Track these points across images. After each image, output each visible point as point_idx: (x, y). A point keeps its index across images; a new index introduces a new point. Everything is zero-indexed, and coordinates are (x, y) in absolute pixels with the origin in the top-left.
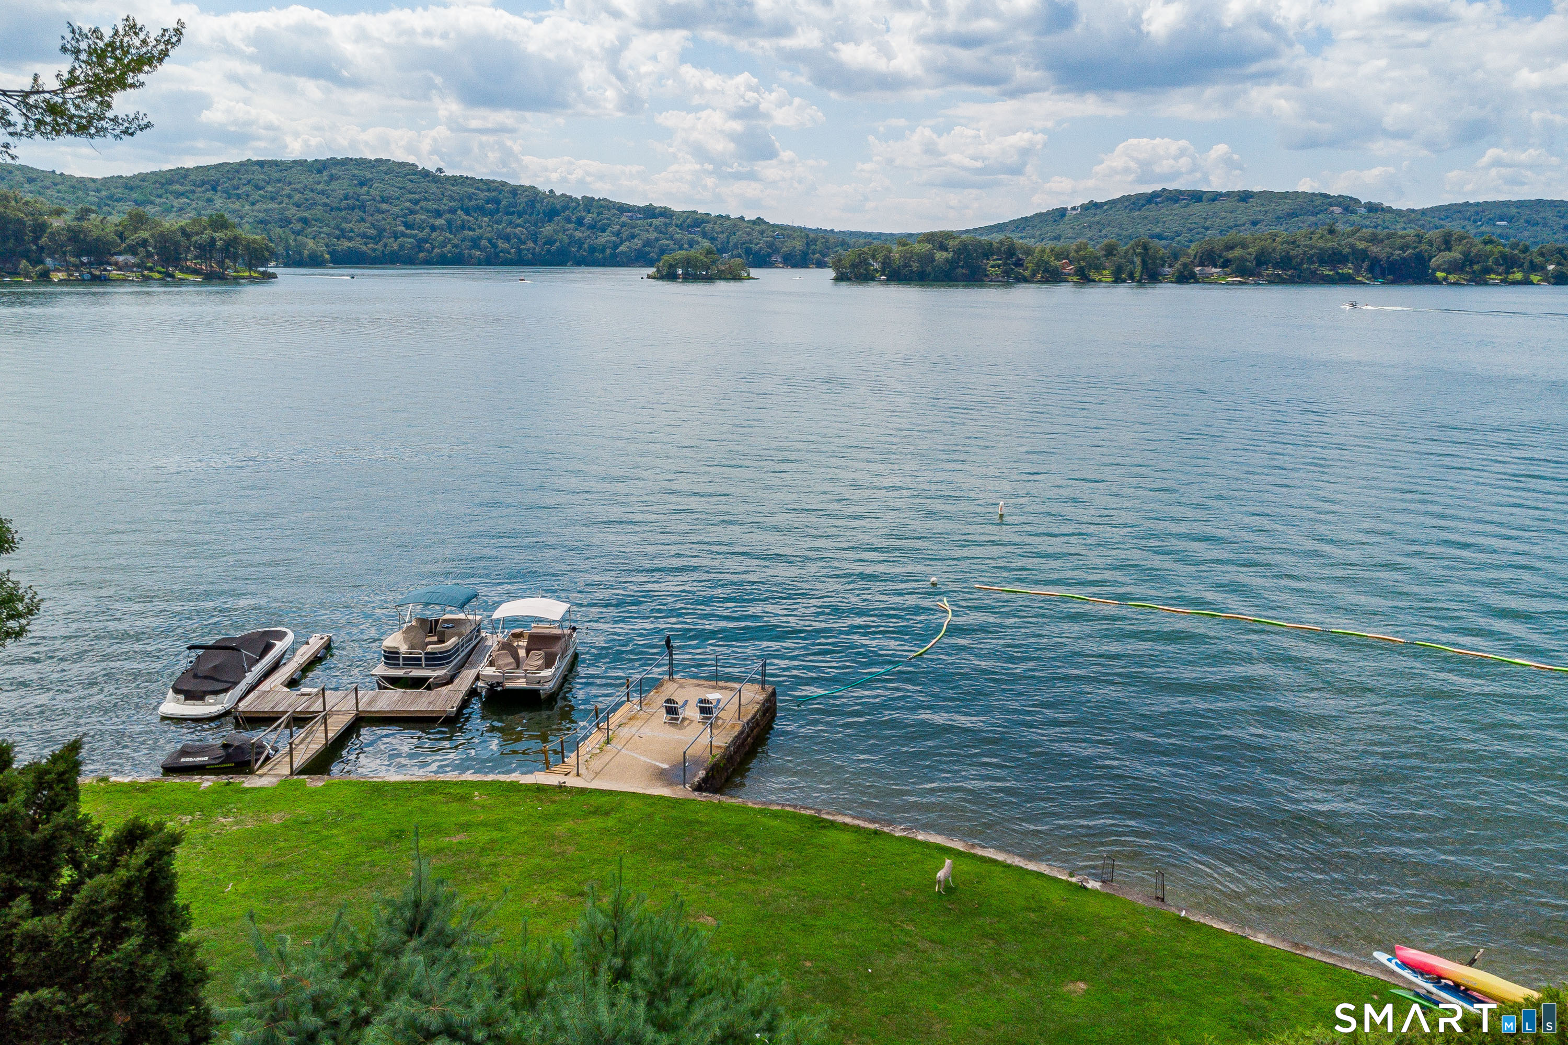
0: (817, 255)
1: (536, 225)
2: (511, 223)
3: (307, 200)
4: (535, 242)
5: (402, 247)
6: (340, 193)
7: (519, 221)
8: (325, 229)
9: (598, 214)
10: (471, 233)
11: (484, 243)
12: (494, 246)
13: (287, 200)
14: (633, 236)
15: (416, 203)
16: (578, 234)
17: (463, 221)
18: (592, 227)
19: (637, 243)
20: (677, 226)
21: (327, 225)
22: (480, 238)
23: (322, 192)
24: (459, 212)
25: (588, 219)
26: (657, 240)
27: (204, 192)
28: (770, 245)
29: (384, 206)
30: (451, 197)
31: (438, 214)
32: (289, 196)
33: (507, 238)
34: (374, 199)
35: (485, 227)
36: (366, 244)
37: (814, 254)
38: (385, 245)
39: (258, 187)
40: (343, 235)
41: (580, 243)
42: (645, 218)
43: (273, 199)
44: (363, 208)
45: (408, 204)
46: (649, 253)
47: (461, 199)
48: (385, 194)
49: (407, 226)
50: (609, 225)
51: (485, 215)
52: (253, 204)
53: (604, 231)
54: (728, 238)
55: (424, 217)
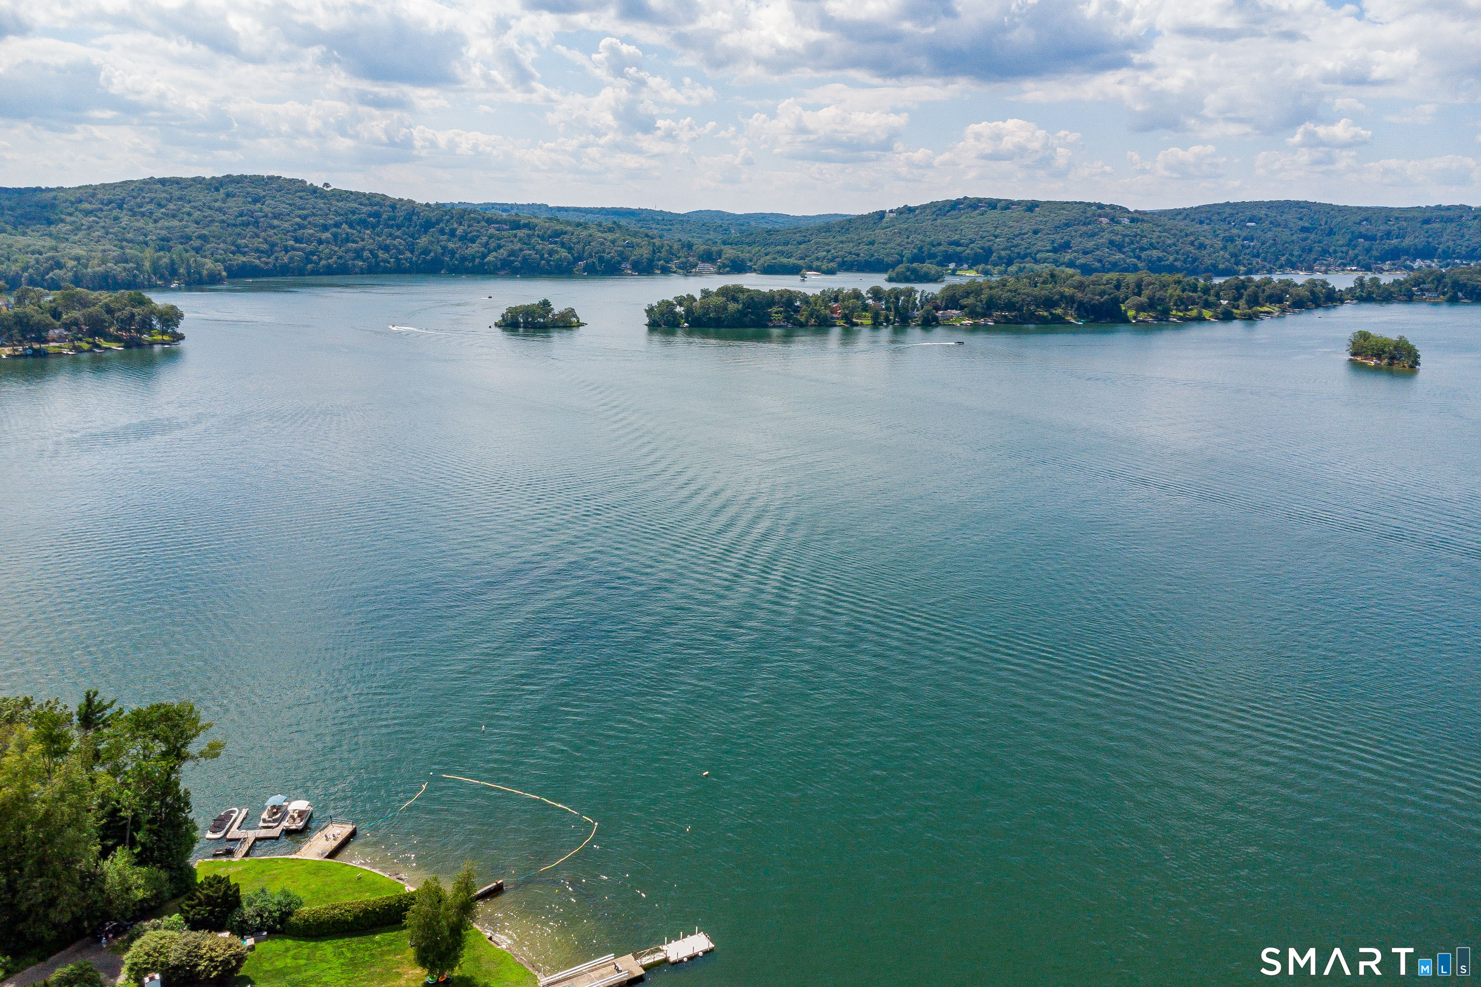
0: (662, 262)
1: (412, 236)
2: (390, 235)
3: (206, 217)
4: (412, 252)
5: (291, 259)
6: (235, 211)
7: (398, 233)
8: (222, 245)
9: (469, 226)
10: (354, 245)
11: (366, 254)
12: (375, 256)
13: (186, 217)
14: (500, 247)
15: (305, 218)
16: (451, 245)
17: (347, 234)
18: (463, 238)
19: (503, 253)
20: (538, 236)
21: (224, 242)
22: (363, 249)
23: (220, 210)
24: (344, 226)
25: (460, 231)
26: (521, 250)
27: (110, 210)
28: (621, 254)
29: (276, 222)
30: (336, 211)
31: (325, 228)
32: (189, 214)
33: (386, 249)
34: (266, 216)
35: (367, 240)
36: (259, 258)
37: (659, 260)
38: (277, 259)
39: (160, 206)
40: (239, 250)
41: (453, 253)
42: (512, 229)
43: (174, 216)
44: (256, 224)
45: (298, 220)
46: (513, 262)
47: (346, 214)
48: (277, 211)
49: (297, 240)
50: (478, 237)
51: (367, 228)
52: (156, 221)
53: (473, 242)
54: (584, 248)
55: (311, 231)
